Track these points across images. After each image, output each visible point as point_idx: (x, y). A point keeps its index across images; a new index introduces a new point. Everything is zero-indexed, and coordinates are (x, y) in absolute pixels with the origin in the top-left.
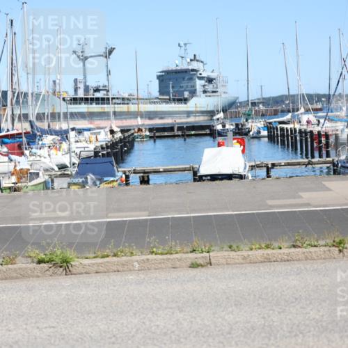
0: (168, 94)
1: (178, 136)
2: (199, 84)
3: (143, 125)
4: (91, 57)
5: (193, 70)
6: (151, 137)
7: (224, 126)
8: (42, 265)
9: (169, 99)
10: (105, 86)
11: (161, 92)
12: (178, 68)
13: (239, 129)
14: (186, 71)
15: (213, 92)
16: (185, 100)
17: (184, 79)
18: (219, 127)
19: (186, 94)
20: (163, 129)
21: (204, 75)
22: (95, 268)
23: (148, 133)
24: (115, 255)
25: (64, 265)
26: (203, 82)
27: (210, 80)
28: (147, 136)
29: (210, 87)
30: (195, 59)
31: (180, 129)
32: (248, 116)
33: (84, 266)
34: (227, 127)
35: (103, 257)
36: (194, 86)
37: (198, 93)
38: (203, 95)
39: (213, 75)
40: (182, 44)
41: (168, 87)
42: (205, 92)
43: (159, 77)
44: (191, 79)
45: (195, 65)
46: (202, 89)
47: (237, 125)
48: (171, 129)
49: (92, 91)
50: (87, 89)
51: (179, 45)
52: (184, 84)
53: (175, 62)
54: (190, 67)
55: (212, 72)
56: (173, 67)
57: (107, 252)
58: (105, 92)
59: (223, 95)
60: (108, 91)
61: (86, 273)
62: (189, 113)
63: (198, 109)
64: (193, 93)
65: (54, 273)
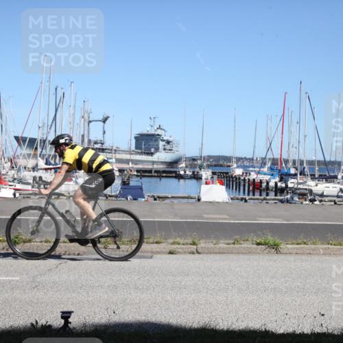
0: (141, 149)
1: (155, 176)
2: (161, 144)
3: (133, 168)
4: (94, 121)
5: (158, 135)
6: (137, 176)
7: (185, 172)
8: (260, 246)
9: (142, 153)
10: (101, 141)
11: (137, 148)
12: (149, 133)
13: (195, 175)
14: (153, 135)
15: (170, 150)
16: (152, 154)
17: (152, 140)
18: (182, 173)
19: (153, 150)
20: (146, 171)
21: (165, 138)
22: (295, 251)
23: (136, 173)
24: (305, 243)
25: (275, 247)
26: (164, 143)
27: (168, 142)
28: (135, 175)
29: (168, 147)
30: (159, 128)
31: (156, 172)
32: (201, 167)
33: (288, 249)
34: (187, 173)
35: (298, 244)
36: (158, 145)
37: (160, 150)
38: (163, 151)
39: (170, 139)
40: (152, 118)
41: (142, 144)
42: (164, 149)
43: (135, 138)
44: (156, 140)
45: (159, 132)
46: (163, 148)
47: (193, 172)
48: (150, 171)
49: (92, 144)
50: (89, 141)
51: (150, 118)
52: (151, 143)
53: (147, 129)
54: (157, 133)
55: (170, 137)
56: (145, 132)
57: (300, 241)
58: (100, 145)
59: (176, 153)
60: (102, 144)
61: (290, 253)
62: (153, 163)
63: (160, 160)
64: (157, 150)
65: (269, 252)
